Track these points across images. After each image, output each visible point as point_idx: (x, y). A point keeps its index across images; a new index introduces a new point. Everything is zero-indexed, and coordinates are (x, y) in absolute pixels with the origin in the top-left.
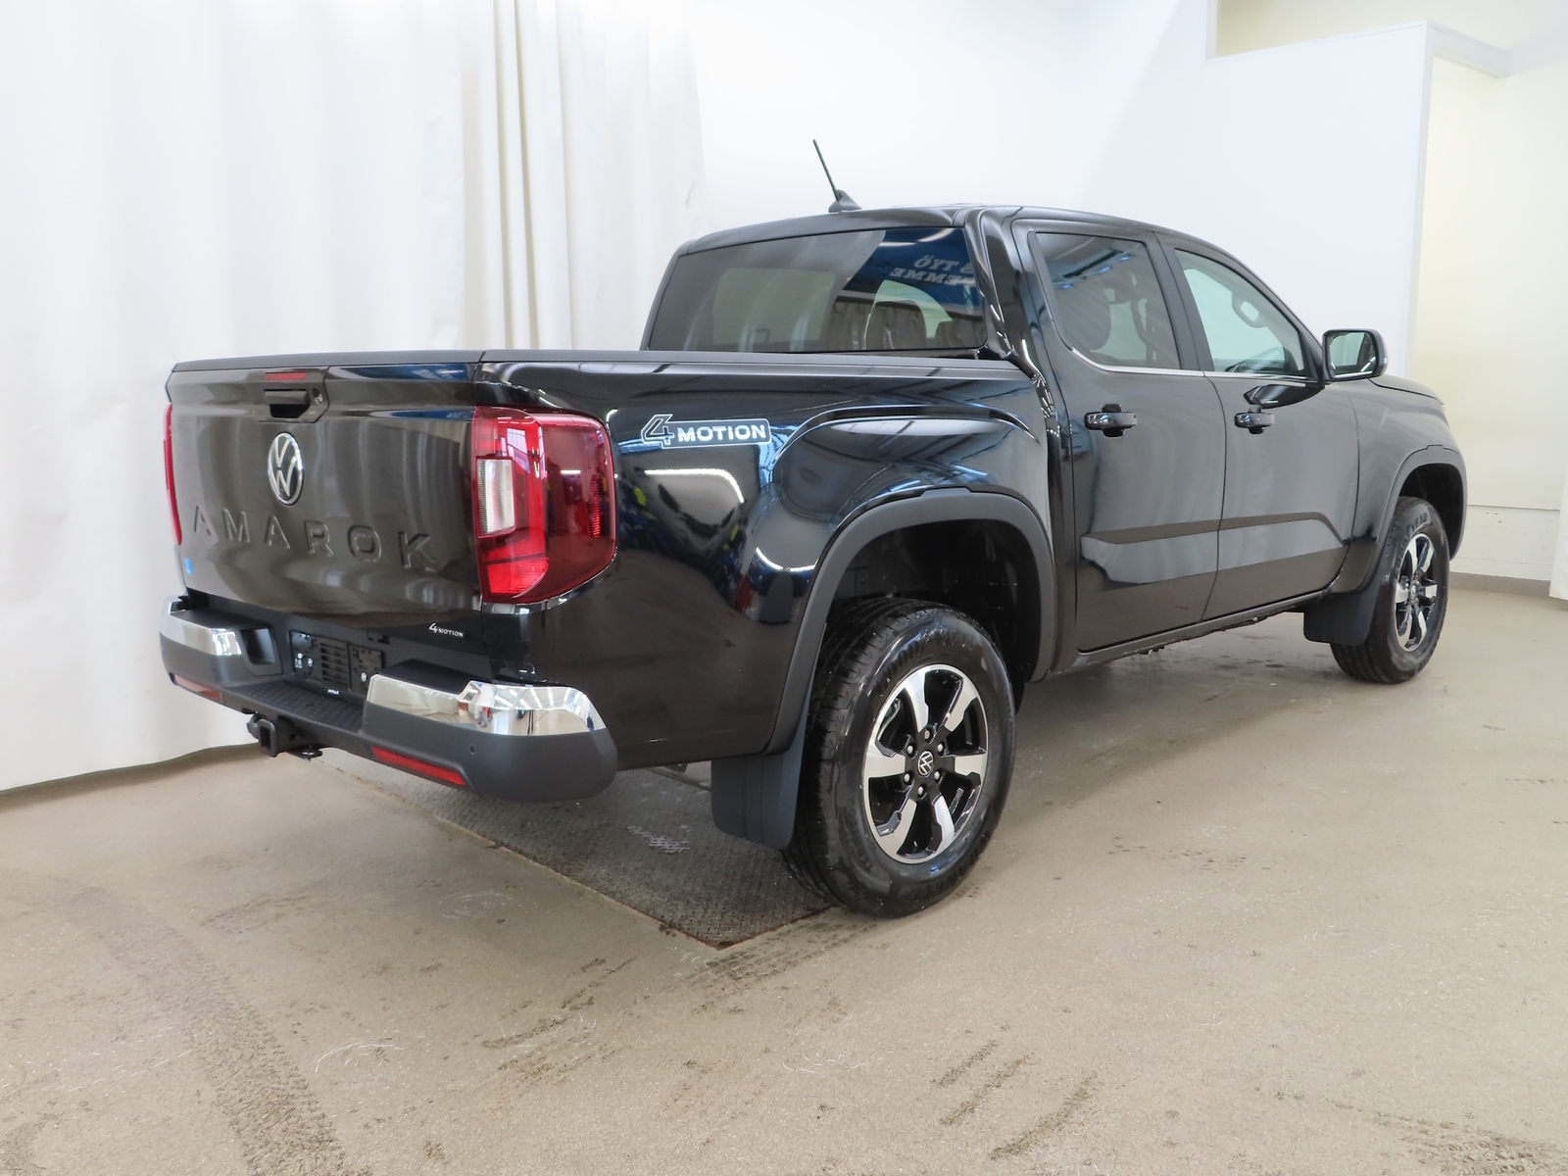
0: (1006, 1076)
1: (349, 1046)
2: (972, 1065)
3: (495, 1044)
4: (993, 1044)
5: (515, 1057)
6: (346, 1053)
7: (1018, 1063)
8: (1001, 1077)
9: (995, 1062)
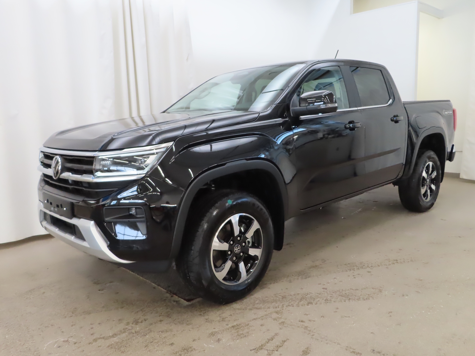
0: (280, 347)
1: (57, 340)
2: (269, 343)
3: (107, 338)
4: (276, 334)
5: (113, 342)
6: (56, 342)
7: (285, 341)
8: (278, 347)
9: (277, 341)
